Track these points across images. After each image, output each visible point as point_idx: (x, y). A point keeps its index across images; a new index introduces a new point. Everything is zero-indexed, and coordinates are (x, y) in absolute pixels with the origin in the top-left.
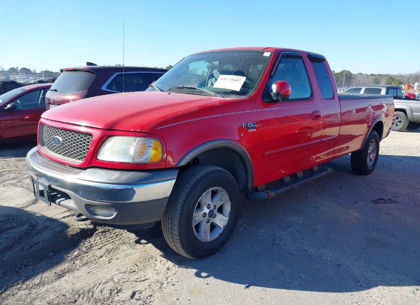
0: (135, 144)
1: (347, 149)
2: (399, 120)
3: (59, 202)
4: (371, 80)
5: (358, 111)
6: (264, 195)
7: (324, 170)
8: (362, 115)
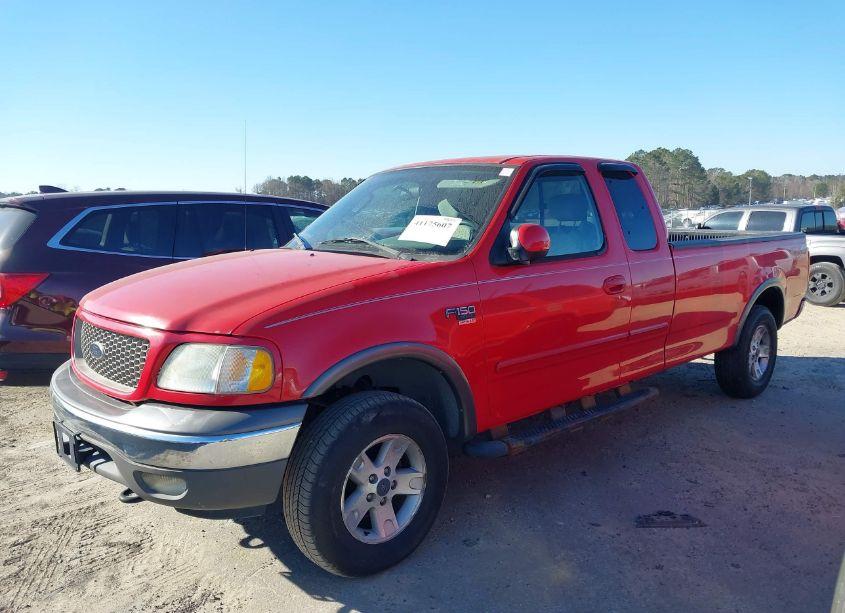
0: (221, 358)
1: (694, 350)
2: (827, 280)
3: (95, 467)
4: (812, 186)
5: (724, 266)
6: (500, 447)
7: (640, 393)
8: (731, 276)
